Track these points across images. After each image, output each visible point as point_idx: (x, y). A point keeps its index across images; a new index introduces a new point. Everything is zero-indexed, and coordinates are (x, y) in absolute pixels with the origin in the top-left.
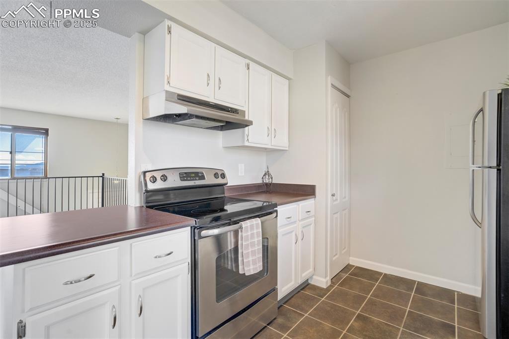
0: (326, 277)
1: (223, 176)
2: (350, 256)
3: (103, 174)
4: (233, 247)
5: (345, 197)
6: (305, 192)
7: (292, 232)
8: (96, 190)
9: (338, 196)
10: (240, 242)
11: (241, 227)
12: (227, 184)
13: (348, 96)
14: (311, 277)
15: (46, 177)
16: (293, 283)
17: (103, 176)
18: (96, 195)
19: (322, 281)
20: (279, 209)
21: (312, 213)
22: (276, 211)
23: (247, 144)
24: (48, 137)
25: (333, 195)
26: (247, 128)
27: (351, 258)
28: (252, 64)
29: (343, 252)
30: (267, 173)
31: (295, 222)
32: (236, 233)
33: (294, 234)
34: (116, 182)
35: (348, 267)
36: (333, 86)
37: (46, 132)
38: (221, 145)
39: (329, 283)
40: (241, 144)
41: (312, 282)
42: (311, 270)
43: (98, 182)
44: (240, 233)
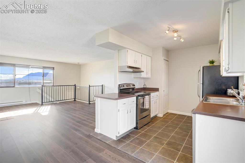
0: (162, 114)
1: (134, 85)
2: (168, 110)
3: (75, 84)
4: (142, 102)
5: (167, 92)
6: (157, 90)
7: (153, 100)
8: (73, 91)
9: (165, 91)
10: (145, 101)
11: (145, 97)
12: (135, 88)
13: (168, 61)
14: (158, 114)
15: (53, 86)
16: (154, 114)
17: (75, 85)
18: (73, 92)
19: (161, 115)
20: (151, 94)
21: (158, 96)
22: (150, 94)
23: (141, 77)
24: (54, 71)
25: (164, 91)
26: (141, 73)
27: (169, 110)
28: (143, 55)
29: (166, 108)
30: (145, 85)
31: (154, 98)
32: (144, 99)
33: (154, 101)
34: (78, 87)
35: (167, 113)
36: (164, 59)
37: (53, 68)
38: (133, 77)
39: (163, 116)
40: (140, 77)
41: (158, 116)
42: (158, 112)
43: (73, 87)
44: (145, 99)
